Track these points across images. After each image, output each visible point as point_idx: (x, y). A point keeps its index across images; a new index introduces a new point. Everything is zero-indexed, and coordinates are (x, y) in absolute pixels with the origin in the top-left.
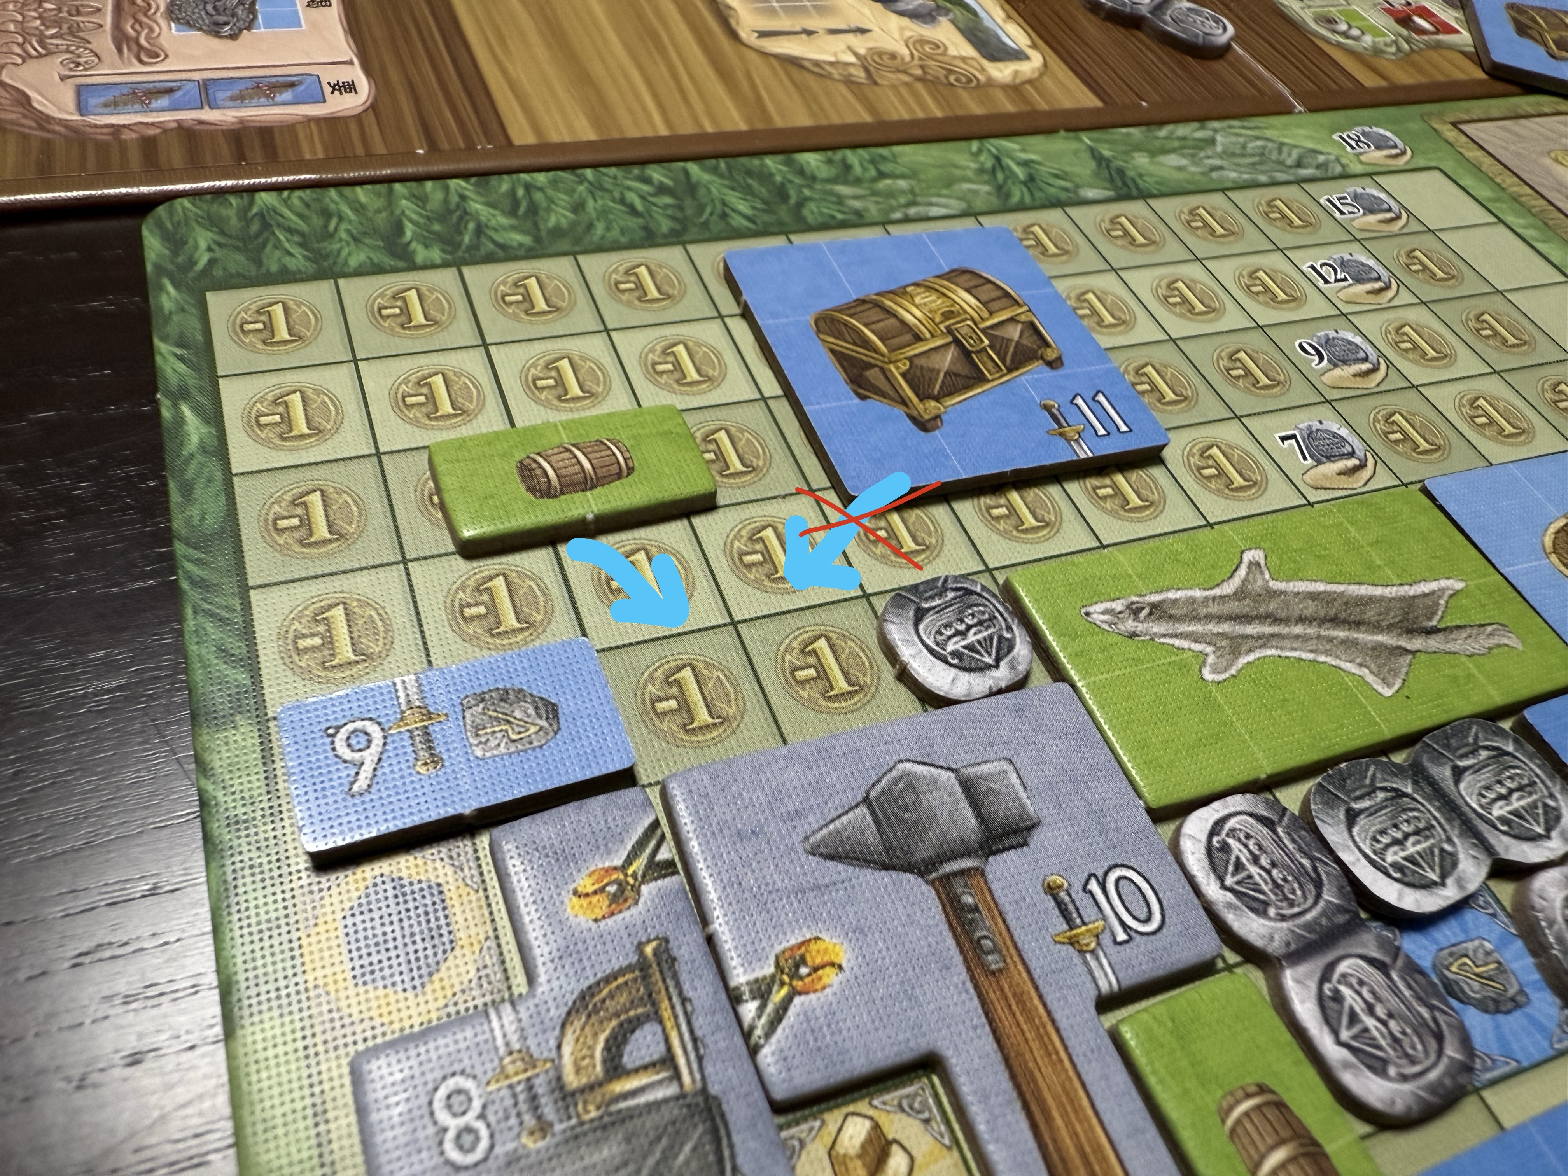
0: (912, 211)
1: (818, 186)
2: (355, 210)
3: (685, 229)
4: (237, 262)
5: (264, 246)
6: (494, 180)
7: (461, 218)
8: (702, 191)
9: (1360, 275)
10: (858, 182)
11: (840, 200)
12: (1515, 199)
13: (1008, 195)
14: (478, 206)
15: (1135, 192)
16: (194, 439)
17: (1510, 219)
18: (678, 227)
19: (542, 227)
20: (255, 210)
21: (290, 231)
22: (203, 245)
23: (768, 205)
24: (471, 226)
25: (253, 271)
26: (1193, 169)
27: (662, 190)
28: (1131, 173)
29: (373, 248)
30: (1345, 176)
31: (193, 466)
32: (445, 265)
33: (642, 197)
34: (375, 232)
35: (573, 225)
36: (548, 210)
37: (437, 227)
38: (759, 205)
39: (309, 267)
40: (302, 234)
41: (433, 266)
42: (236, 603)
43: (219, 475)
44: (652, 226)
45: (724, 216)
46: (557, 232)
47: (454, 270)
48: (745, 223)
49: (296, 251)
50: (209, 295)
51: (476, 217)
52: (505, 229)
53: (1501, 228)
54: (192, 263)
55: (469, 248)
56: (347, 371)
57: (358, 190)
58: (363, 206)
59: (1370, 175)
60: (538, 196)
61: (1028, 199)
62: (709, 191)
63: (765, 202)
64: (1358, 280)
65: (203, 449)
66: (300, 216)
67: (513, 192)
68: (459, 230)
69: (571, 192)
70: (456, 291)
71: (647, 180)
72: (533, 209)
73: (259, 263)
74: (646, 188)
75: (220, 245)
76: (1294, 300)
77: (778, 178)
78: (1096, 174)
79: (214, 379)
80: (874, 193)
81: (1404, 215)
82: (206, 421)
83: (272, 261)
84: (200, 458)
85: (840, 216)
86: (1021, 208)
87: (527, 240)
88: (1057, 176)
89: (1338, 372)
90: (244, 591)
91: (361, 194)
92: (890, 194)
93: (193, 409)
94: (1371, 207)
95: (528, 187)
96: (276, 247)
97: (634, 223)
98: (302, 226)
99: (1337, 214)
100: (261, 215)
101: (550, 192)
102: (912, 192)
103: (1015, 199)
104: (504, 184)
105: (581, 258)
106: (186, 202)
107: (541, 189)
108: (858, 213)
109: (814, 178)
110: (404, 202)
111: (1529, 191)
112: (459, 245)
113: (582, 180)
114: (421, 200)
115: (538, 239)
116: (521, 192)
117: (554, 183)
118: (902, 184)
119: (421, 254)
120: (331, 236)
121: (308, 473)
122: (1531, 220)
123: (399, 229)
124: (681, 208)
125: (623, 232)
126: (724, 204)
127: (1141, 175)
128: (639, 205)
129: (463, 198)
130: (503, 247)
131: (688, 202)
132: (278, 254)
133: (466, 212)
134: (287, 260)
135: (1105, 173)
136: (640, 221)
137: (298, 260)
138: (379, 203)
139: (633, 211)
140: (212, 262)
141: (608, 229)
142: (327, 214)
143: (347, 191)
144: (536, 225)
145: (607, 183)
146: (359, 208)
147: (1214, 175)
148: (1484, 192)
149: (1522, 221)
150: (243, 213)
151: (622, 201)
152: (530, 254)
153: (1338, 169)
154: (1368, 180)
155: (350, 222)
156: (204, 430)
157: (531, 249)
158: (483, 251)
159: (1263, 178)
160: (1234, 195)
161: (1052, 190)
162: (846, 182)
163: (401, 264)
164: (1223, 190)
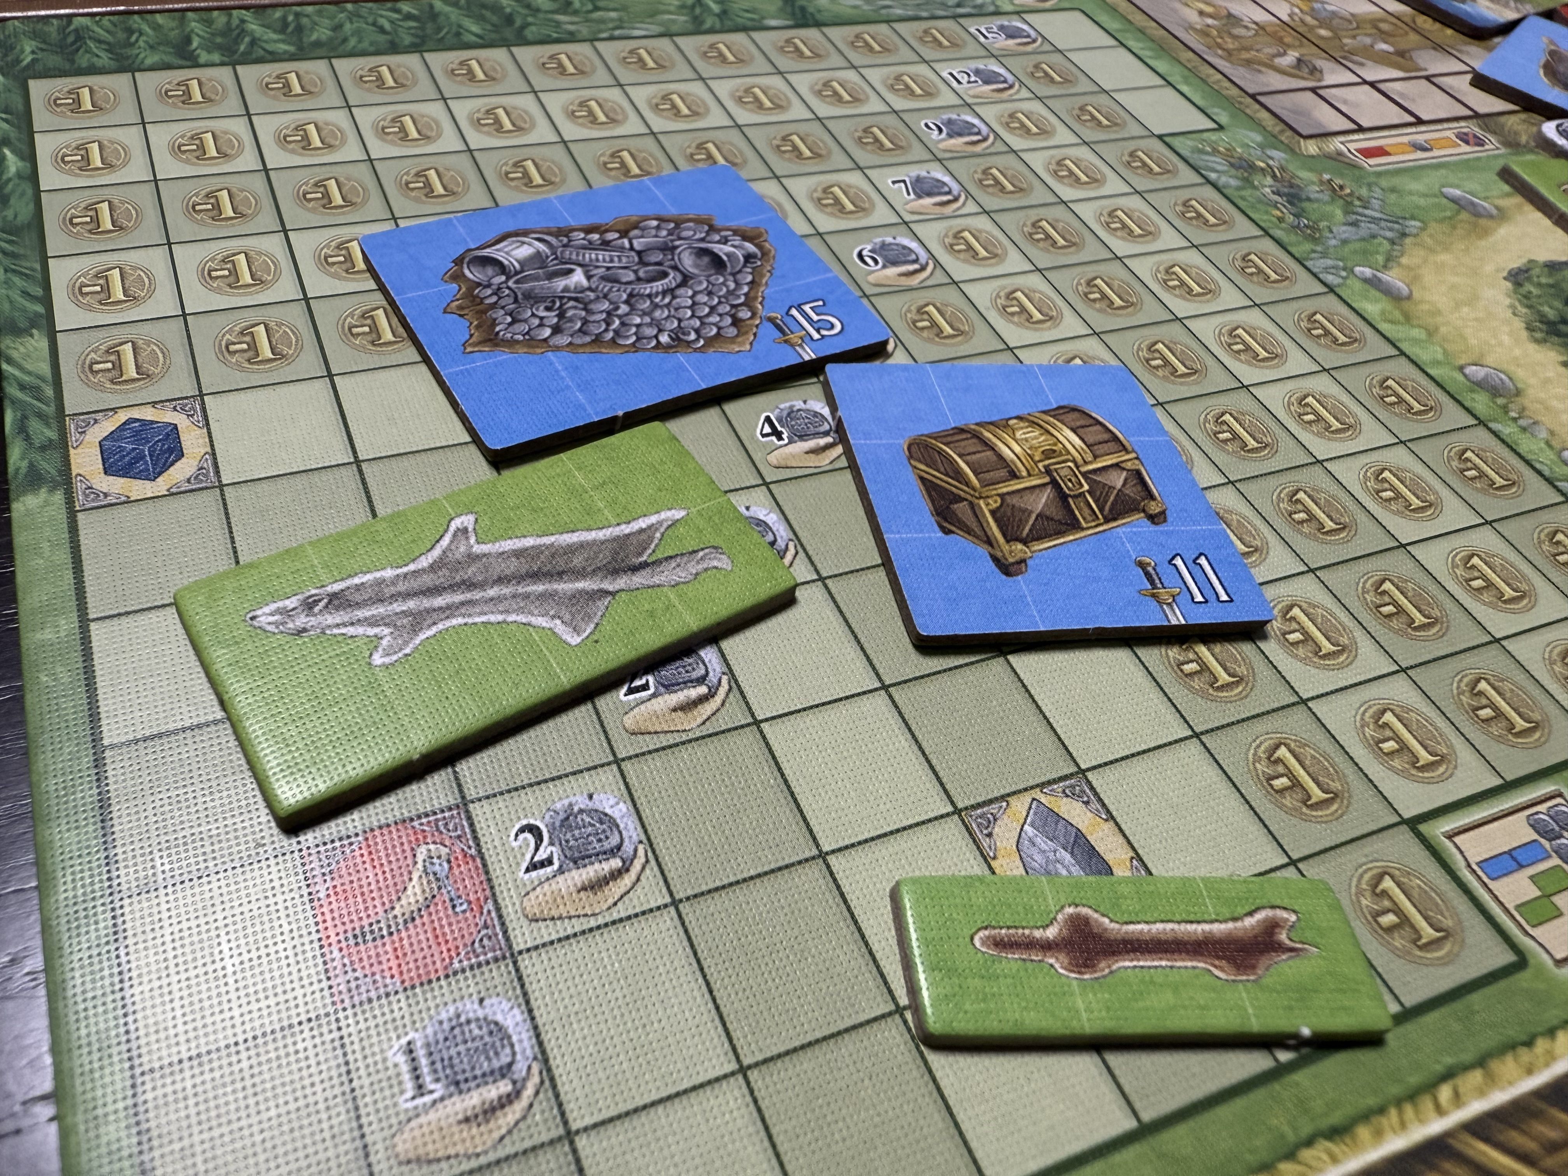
0: (617, 33)
1: (541, 15)
2: (154, 29)
3: (423, 42)
4: (54, 60)
5: (77, 50)
6: (269, 11)
7: (239, 35)
8: (442, 19)
9: (988, 78)
10: (576, 12)
11: (558, 24)
12: (1141, 31)
13: (702, 23)
14: (254, 27)
15: (811, 22)
16: (13, 170)
17: (1131, 43)
18: (417, 41)
19: (305, 40)
20: (72, 27)
21: (100, 42)
22: (28, 49)
23: (496, 28)
24: (247, 39)
25: (67, 66)
26: (866, 7)
27: (409, 17)
28: (811, 9)
29: (165, 52)
30: (997, 13)
31: (10, 186)
32: (223, 64)
33: (392, 22)
34: (168, 43)
35: (331, 40)
36: (312, 30)
37: (219, 40)
38: (489, 27)
39: (113, 64)
40: (108, 44)
41: (213, 65)
42: (38, 266)
43: (30, 192)
44: (397, 40)
45: (458, 34)
46: (318, 44)
47: (230, 68)
48: (474, 38)
49: (102, 54)
50: (32, 83)
51: (251, 33)
52: (276, 41)
53: (1122, 50)
54: (18, 61)
55: (243, 54)
56: (137, 130)
57: (158, 16)
58: (160, 26)
59: (1018, 13)
60: (305, 21)
61: (718, 26)
62: (448, 18)
63: (493, 25)
64: (986, 82)
65: (19, 175)
66: (108, 32)
67: (284, 19)
68: (237, 40)
69: (333, 17)
70: (230, 82)
71: (398, 11)
72: (299, 29)
73: (72, 62)
74: (396, 16)
75: (42, 50)
76: (928, 94)
77: (508, 10)
78: (782, 10)
79: (31, 133)
80: (587, 21)
81: (1040, 40)
82: (22, 158)
83: (83, 60)
84: (17, 181)
85: (555, 35)
86: (712, 31)
87: (291, 49)
88: (747, 11)
89: (953, 141)
90: (44, 259)
91: (159, 18)
92: (602, 21)
93: (13, 152)
94: (1011, 34)
95: (297, 15)
96: (87, 52)
97: (382, 38)
98: (110, 38)
99: (982, 39)
100: (76, 30)
101: (316, 19)
102: (620, 20)
103: (708, 25)
104: (278, 14)
105: (334, 61)
106: (16, 23)
107: (307, 16)
108: (571, 33)
109: (538, 10)
110: (193, 24)
111: (1154, 24)
112: (236, 52)
113: (344, 10)
114: (209, 23)
115: (301, 48)
116: (291, 18)
117: (319, 13)
118: (613, 15)
119: (204, 57)
120: (132, 45)
121: (99, 191)
122: (1150, 44)
123: (188, 40)
124: (422, 28)
125: (371, 44)
126: (460, 26)
127: (819, 11)
128: (387, 26)
129: (243, 21)
130: (271, 53)
131: (430, 27)
132: (88, 56)
133: (243, 30)
134: (95, 59)
135: (789, 9)
136: (388, 37)
137: (104, 59)
138: (173, 24)
139: (382, 30)
140: (34, 61)
141: (360, 41)
142: (130, 31)
143: (148, 16)
144: (300, 40)
145: (364, 12)
146: (157, 27)
147: (884, 12)
148: (1113, 25)
149: (1141, 45)
150: (62, 30)
151: (374, 24)
152: (292, 58)
153: (992, 9)
154: (1015, 17)
155: (148, 35)
156: (20, 164)
157: (294, 54)
158: (254, 56)
159: (924, 14)
160: (896, 26)
161: (739, 20)
162: (565, 13)
163: (189, 63)
164: (887, 22)
